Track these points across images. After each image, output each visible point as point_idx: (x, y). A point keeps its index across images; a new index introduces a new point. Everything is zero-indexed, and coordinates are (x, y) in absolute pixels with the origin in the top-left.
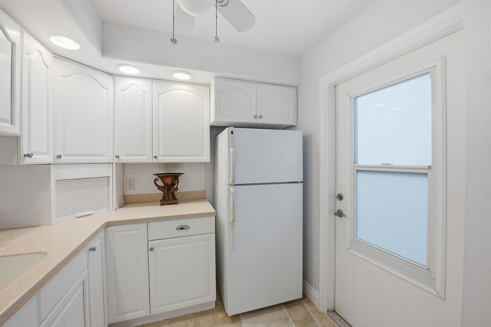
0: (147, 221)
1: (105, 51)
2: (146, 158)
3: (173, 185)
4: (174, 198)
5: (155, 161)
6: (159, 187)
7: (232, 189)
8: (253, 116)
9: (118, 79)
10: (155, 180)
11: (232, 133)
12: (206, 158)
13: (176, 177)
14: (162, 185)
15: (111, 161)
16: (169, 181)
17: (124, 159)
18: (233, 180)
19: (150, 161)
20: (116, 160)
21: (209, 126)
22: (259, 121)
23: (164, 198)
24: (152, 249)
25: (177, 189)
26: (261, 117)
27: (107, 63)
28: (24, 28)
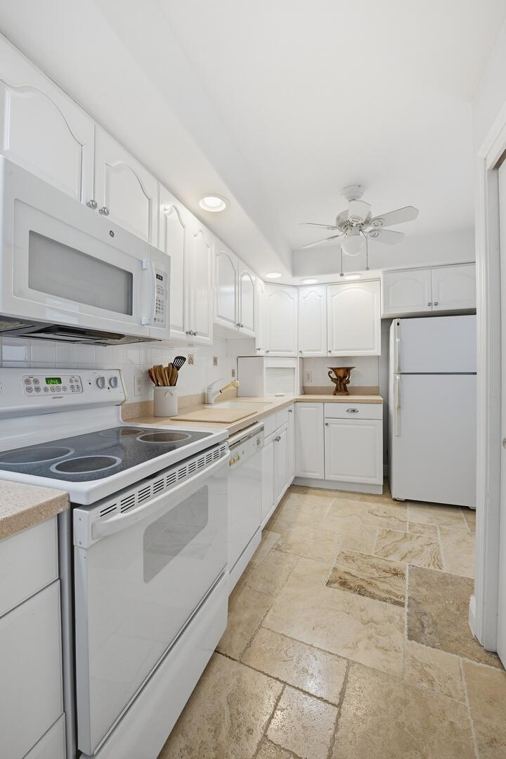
0: (324, 402)
1: (295, 272)
2: (323, 353)
3: (345, 377)
4: (345, 389)
5: (329, 355)
6: (332, 379)
7: (398, 377)
8: (427, 305)
9: (300, 289)
10: (329, 373)
11: (398, 324)
12: (377, 351)
13: (348, 370)
14: (335, 377)
15: (296, 355)
16: (341, 373)
17: (306, 354)
18: (399, 369)
19: (325, 355)
20: (300, 355)
21: (380, 318)
22: (435, 309)
23: (337, 390)
24: (327, 424)
25: (348, 382)
26: (436, 304)
27: (297, 281)
28: (256, 274)
